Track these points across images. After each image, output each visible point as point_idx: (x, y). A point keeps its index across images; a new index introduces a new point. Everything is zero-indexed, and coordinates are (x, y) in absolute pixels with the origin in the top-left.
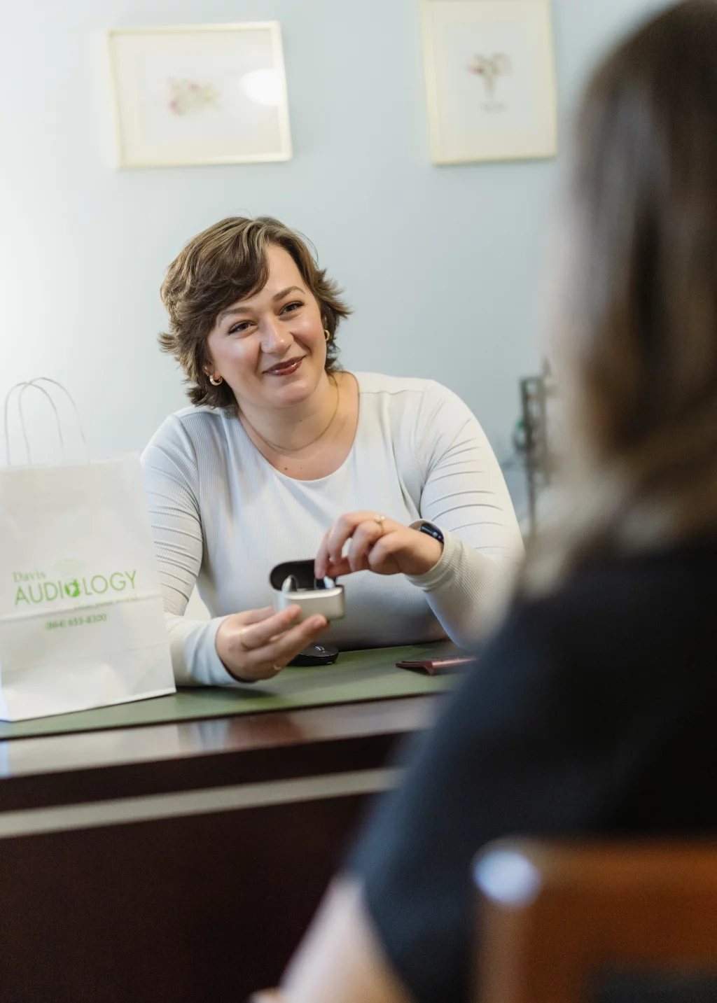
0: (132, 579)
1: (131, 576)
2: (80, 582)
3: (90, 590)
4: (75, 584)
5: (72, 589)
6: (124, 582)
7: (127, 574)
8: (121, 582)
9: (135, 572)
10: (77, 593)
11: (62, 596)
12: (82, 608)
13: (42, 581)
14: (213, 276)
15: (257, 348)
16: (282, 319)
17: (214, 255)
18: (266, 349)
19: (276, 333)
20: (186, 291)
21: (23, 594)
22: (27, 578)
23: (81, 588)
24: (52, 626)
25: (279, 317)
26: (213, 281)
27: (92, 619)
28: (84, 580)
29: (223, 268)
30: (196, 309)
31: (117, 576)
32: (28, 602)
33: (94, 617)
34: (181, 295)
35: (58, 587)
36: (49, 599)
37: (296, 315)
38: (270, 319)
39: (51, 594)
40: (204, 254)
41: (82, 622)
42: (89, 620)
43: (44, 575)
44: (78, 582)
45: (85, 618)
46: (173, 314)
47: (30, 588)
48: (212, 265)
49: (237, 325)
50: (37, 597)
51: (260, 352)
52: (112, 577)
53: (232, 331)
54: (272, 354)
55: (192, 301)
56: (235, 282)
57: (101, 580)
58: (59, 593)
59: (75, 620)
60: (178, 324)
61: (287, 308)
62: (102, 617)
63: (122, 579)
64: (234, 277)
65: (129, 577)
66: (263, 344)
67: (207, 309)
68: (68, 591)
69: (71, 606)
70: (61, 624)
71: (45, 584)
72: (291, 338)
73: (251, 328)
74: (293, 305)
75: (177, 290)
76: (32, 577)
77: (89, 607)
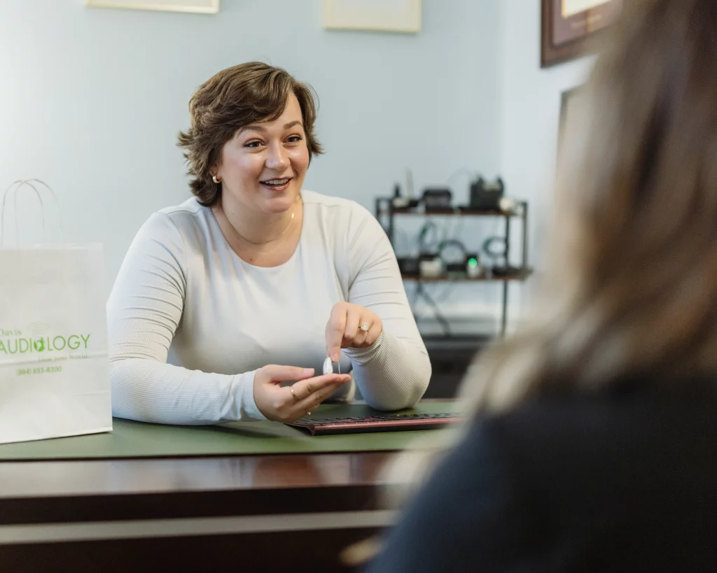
0: (86, 341)
1: (85, 339)
2: (45, 340)
3: (52, 347)
4: (42, 341)
5: (39, 345)
6: (79, 343)
7: (82, 336)
8: (76, 343)
9: (89, 336)
10: (42, 349)
11: (31, 350)
12: (44, 361)
13: (18, 338)
14: (241, 99)
15: (262, 163)
16: (284, 146)
17: (243, 86)
18: (269, 165)
19: (280, 156)
20: (214, 106)
21: (3, 346)
22: (8, 334)
23: (46, 345)
24: (21, 372)
25: (282, 144)
26: (238, 103)
27: (51, 369)
28: (48, 339)
29: (250, 95)
30: (220, 121)
31: (75, 338)
32: (6, 352)
33: (52, 368)
34: (210, 108)
35: (29, 342)
36: (21, 352)
37: (295, 146)
38: (277, 144)
39: (24, 348)
40: (235, 82)
41: (43, 371)
42: (48, 370)
43: (20, 332)
44: (44, 340)
45: (45, 369)
46: (198, 122)
47: (9, 342)
48: (241, 92)
49: (250, 142)
50: (13, 349)
51: (264, 166)
52: (70, 338)
53: (246, 145)
54: (273, 169)
55: (218, 114)
56: (256, 108)
57: (61, 339)
58: (29, 349)
59: (38, 369)
60: (200, 129)
61: (290, 140)
62: (58, 369)
63: (78, 340)
64: (257, 104)
65: (83, 339)
66: (268, 161)
67: (230, 123)
68: (36, 347)
69: (36, 358)
70: (28, 372)
71: (20, 340)
72: (289, 162)
73: (260, 147)
74: (294, 138)
75: (206, 104)
76: (11, 333)
77: (50, 360)
